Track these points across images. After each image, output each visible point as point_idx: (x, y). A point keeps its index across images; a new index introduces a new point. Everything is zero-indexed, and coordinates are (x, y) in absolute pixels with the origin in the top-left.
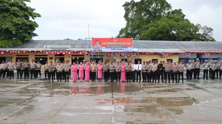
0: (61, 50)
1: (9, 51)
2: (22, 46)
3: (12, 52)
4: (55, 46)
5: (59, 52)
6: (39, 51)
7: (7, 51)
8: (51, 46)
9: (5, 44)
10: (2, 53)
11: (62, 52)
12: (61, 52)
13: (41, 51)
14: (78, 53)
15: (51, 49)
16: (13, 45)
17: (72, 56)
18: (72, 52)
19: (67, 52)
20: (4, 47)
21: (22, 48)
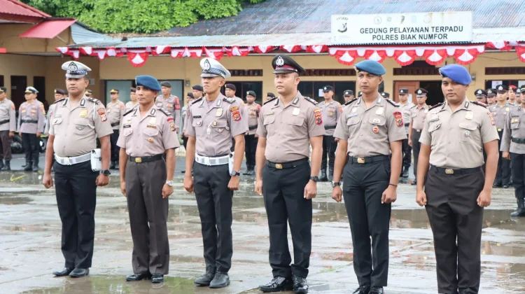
0: (417, 40)
1: (168, 51)
2: (235, 26)
3: (180, 55)
4: (389, 20)
5: (408, 52)
6: (309, 49)
7: (159, 50)
8: (369, 21)
9: (158, 13)
10: (138, 60)
11: (427, 53)
12: (420, 51)
13: (318, 50)
14: (514, 55)
15: (368, 39)
16: (194, 19)
17: (489, 71)
18: (481, 49)
19: (451, 51)
20: (153, 32)
21: (233, 32)
